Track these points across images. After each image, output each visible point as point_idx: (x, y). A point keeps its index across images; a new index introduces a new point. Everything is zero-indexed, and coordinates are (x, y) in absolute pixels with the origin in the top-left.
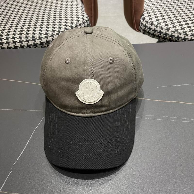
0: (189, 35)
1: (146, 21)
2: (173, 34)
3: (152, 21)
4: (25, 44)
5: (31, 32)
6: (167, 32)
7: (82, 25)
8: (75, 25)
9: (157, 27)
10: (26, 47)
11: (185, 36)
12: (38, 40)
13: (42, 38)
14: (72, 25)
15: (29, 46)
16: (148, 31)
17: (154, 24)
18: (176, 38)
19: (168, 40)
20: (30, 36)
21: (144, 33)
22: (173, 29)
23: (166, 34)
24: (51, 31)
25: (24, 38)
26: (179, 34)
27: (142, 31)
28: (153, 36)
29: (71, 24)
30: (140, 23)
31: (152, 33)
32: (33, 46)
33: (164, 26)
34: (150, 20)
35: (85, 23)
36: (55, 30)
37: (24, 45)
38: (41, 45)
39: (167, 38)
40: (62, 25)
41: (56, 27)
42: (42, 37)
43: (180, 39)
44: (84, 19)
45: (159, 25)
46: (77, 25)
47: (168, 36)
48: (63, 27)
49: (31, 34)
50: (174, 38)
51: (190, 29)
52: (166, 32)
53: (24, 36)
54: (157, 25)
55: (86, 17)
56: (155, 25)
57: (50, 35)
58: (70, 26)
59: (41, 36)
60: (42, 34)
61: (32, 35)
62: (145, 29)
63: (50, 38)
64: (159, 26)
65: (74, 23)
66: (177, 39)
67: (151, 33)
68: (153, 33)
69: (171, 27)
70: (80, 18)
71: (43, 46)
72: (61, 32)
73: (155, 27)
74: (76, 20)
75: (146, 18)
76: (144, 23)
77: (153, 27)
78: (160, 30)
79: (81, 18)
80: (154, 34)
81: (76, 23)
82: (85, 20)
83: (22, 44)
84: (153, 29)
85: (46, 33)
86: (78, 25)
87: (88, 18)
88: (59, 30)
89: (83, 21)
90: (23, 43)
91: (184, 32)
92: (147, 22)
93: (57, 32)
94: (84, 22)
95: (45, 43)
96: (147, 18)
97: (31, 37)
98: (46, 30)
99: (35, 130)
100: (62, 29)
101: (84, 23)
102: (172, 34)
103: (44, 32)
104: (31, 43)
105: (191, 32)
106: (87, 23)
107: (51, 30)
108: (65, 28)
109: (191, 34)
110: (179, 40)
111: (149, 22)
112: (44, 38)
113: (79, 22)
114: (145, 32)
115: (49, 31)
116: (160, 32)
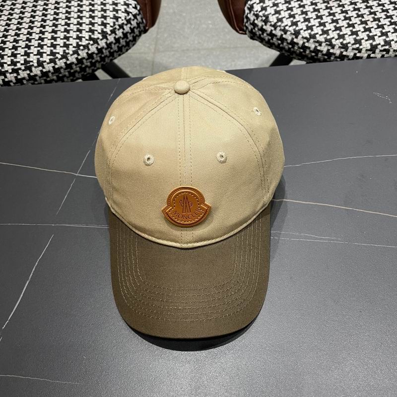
0: (337, 47)
1: (256, 13)
2: (307, 44)
3: (266, 13)
4: (11, 77)
5: (21, 51)
6: (295, 40)
7: (125, 27)
8: (112, 28)
9: (275, 29)
10: (14, 83)
11: (329, 48)
12: (36, 67)
13: (44, 64)
14: (105, 30)
15: (19, 81)
16: (260, 35)
17: (271, 22)
18: (311, 52)
19: (297, 55)
20: (21, 59)
21: (252, 38)
22: (306, 32)
23: (293, 43)
24: (61, 47)
25: (9, 65)
26: (317, 44)
27: (247, 32)
28: (270, 45)
29: (103, 27)
30: (245, 16)
31: (267, 39)
32: (28, 81)
33: (290, 27)
34: (264, 12)
35: (132, 22)
36: (70, 43)
37: (10, 79)
38: (45, 78)
39: (295, 50)
40: (84, 30)
41: (72, 37)
42: (45, 61)
43: (320, 55)
44: (128, 13)
45: (279, 24)
46: (116, 28)
47: (296, 48)
48: (86, 35)
49: (22, 56)
50: (308, 52)
51: (338, 34)
52: (293, 39)
53: (8, 61)
54: (276, 23)
55: (134, 6)
56: (273, 23)
57: (59, 56)
58: (100, 31)
59: (41, 59)
60: (44, 55)
61: (23, 58)
62: (254, 31)
63: (61, 61)
64: (280, 26)
65: (109, 24)
66: (313, 54)
67: (265, 40)
68: (269, 40)
69: (302, 29)
70: (120, 10)
71: (48, 79)
72: (82, 48)
73: (273, 29)
74: (112, 16)
75: (255, 5)
76: (252, 17)
77: (268, 28)
78: (282, 35)
79: (124, 11)
80: (271, 41)
81: (112, 24)
82: (130, 14)
83: (6, 77)
84: (269, 32)
85: (51, 50)
86: (118, 27)
87: (138, 8)
88: (77, 43)
89: (128, 18)
90: (8, 75)
91: (326, 40)
92: (257, 16)
93: (74, 47)
94: (130, 19)
95: (52, 73)
96: (257, 8)
97: (22, 62)
98: (52, 43)
99: (37, 264)
100: (83, 39)
101: (129, 21)
102: (304, 43)
103: (47, 50)
104: (23, 74)
105: (341, 40)
106: (136, 20)
107: (62, 45)
108: (90, 36)
109: (340, 45)
110: (317, 55)
111: (261, 17)
112: (48, 63)
113: (120, 20)
114: (253, 36)
115: (58, 47)
116: (282, 39)
